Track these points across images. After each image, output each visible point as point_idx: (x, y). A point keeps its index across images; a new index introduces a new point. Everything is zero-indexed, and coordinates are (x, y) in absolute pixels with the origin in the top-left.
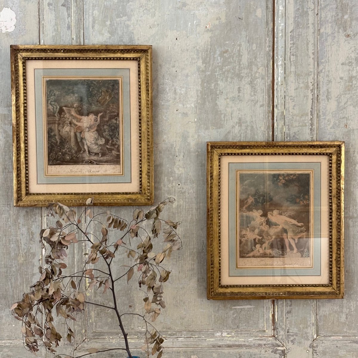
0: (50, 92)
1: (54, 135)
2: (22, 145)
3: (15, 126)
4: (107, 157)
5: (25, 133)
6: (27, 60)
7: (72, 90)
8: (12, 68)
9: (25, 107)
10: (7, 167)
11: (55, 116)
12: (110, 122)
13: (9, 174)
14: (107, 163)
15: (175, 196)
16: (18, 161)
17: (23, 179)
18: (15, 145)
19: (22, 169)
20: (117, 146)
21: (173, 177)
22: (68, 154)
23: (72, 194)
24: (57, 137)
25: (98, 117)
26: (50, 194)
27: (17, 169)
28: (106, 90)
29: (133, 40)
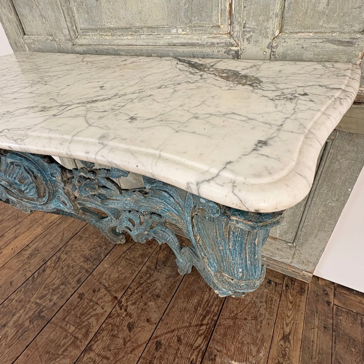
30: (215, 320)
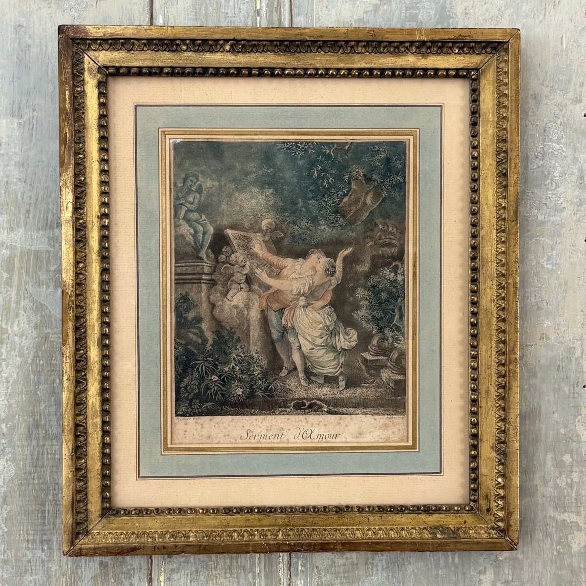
0: (185, 180)
1: (194, 319)
2: (94, 353)
3: (69, 291)
4: (365, 390)
5: (104, 314)
6: (111, 75)
7: (253, 176)
8: (65, 100)
9: (104, 227)
10: (43, 422)
11: (201, 259)
12: (374, 279)
13: (48, 443)
14: (363, 410)
15: (578, 513)
16: (79, 403)
17: (94, 464)
18: (69, 350)
19: (90, 429)
20: (395, 355)
21: (571, 453)
22: (240, 380)
23: (250, 510)
24: (204, 326)
25: (338, 261)
26: (181, 511)
27: (76, 430)
28: (364, 175)
29: (449, 17)
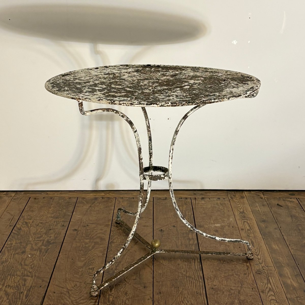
30: (192, 217)
